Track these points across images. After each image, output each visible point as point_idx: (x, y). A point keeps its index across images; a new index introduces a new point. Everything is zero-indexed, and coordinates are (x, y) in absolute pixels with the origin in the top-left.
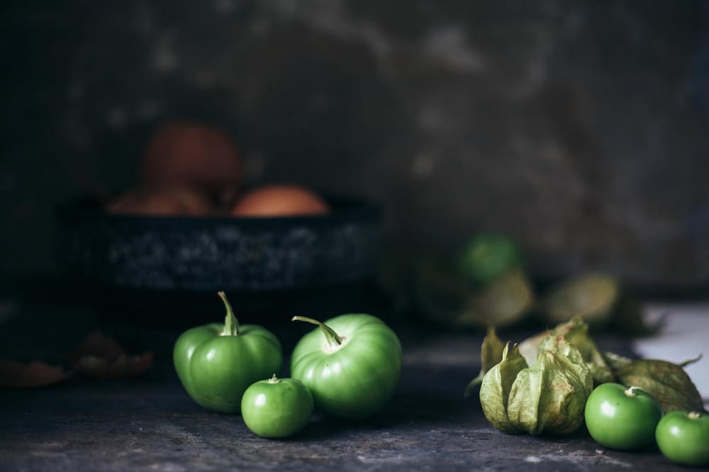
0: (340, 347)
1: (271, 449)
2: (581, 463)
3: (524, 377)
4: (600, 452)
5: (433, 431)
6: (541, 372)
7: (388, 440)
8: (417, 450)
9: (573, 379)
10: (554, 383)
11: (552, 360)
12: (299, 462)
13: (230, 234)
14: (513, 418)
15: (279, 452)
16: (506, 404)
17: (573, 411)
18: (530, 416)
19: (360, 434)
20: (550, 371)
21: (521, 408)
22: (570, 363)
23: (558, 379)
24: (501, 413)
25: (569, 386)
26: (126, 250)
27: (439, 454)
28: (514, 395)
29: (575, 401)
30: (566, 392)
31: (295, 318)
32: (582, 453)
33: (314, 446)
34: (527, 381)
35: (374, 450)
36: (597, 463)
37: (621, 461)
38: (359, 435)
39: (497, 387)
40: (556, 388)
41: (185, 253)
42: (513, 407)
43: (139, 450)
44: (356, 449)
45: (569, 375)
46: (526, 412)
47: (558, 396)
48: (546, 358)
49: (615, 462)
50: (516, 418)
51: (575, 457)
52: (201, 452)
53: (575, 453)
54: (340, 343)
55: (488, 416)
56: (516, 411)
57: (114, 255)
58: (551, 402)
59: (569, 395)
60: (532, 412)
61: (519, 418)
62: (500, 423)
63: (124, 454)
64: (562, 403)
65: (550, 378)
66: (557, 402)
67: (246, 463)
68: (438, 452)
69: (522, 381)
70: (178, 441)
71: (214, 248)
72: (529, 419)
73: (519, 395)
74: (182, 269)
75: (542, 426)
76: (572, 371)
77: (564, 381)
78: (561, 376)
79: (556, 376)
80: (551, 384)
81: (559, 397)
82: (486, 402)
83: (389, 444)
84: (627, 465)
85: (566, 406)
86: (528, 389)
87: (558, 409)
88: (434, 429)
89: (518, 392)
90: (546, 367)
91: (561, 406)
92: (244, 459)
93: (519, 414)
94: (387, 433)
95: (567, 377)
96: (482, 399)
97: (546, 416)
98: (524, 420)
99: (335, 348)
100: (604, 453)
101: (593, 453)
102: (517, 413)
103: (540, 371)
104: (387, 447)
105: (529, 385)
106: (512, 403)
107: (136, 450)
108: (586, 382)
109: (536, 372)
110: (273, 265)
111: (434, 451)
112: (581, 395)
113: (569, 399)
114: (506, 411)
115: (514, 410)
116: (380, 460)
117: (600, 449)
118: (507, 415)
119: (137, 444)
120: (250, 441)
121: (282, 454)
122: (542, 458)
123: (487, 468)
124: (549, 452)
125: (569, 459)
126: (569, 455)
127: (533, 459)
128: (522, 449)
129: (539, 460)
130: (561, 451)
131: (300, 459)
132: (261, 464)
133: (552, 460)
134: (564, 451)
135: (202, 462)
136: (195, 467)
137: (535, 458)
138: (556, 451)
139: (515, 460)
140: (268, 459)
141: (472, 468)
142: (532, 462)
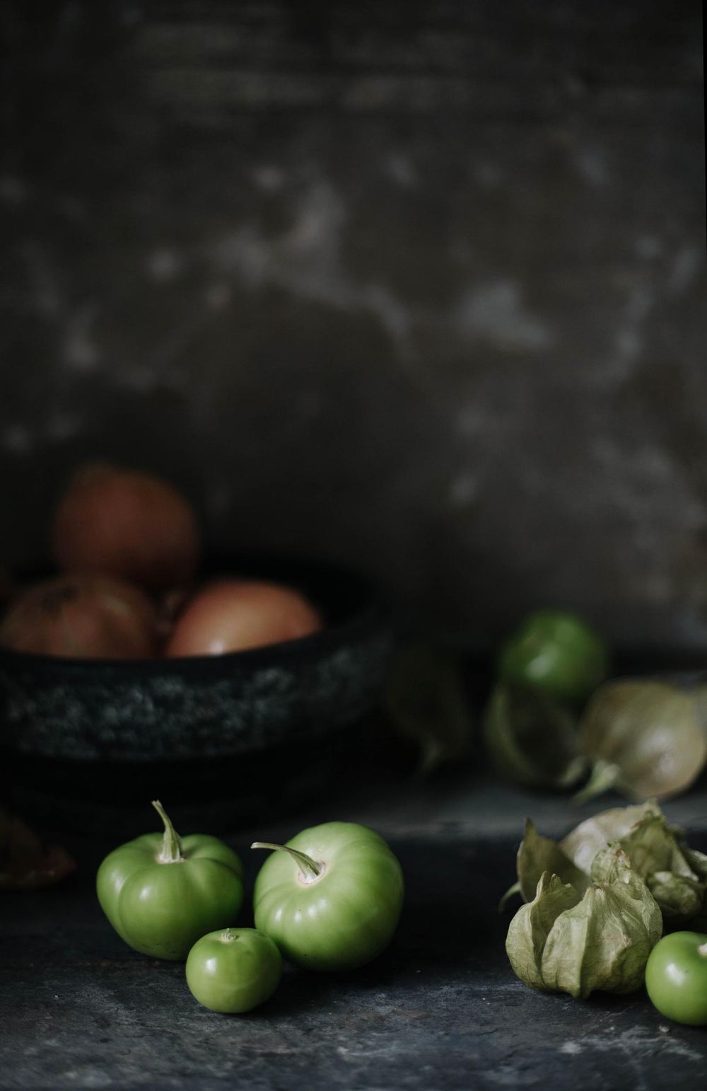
0: (318, 879)
1: (226, 1034)
2: (635, 1052)
3: (563, 926)
4: (664, 1030)
5: (446, 989)
6: (586, 920)
7: (383, 1011)
8: (418, 1031)
9: (633, 924)
10: (604, 933)
11: (603, 899)
12: (259, 1061)
13: (171, 687)
14: (550, 981)
15: (235, 1038)
16: (539, 961)
17: (630, 971)
18: (571, 981)
19: (346, 997)
20: (600, 916)
21: (559, 970)
22: (629, 899)
23: (610, 928)
24: (534, 972)
25: (625, 937)
26: (31, 707)
27: (447, 1038)
28: (550, 951)
29: (633, 957)
30: (620, 948)
31: (255, 845)
32: (639, 1033)
33: (283, 1026)
34: (567, 930)
35: (362, 1030)
36: (656, 1053)
37: (690, 1048)
38: (345, 1001)
39: (526, 940)
40: (607, 941)
41: (111, 714)
42: (549, 967)
43: (52, 1043)
44: (338, 1031)
45: (626, 919)
46: (565, 975)
47: (609, 952)
48: (594, 896)
49: (682, 1051)
50: (553, 980)
51: (629, 1040)
52: (134, 1044)
53: (631, 1032)
54: (317, 873)
55: (518, 973)
56: (553, 972)
57: (15, 714)
58: (599, 961)
59: (625, 951)
60: (573, 975)
61: (557, 982)
62: (533, 983)
63: (32, 1050)
64: (614, 963)
65: (599, 926)
66: (607, 960)
67: (191, 1066)
68: (447, 1034)
69: (561, 932)
70: (104, 1022)
71: (150, 706)
72: (569, 983)
73: (556, 953)
74: (108, 735)
75: (588, 993)
76: (631, 909)
77: (618, 930)
78: (614, 922)
79: (607, 923)
80: (600, 934)
81: (611, 954)
82: (514, 956)
83: (382, 1019)
84: (696, 1056)
85: (620, 965)
86: (569, 943)
87: (609, 971)
88: (447, 984)
89: (555, 947)
90: (593, 911)
91: (613, 966)
92: (188, 1057)
93: (557, 977)
94: (383, 995)
95: (624, 923)
96: (509, 951)
97: (592, 981)
98: (563, 984)
99: (310, 880)
100: (669, 1033)
101: (654, 1033)
102: (554, 974)
103: (586, 916)
104: (380, 1024)
105: (570, 937)
106: (547, 961)
107: (48, 1042)
108: (651, 925)
109: (580, 917)
110: (234, 722)
111: (442, 1033)
112: (642, 947)
113: (624, 956)
114: (540, 971)
115: (550, 972)
116: (367, 1054)
117: (665, 1025)
118: (542, 976)
119: (50, 1029)
120: (199, 1019)
121: (239, 1046)
122: (583, 1045)
123: (507, 1069)
124: (595, 1032)
125: (620, 1045)
126: (622, 1037)
127: (570, 1048)
128: (559, 1026)
129: (579, 1048)
130: (612, 1028)
131: (263, 1055)
132: (210, 1067)
133: (597, 1048)
134: (615, 1029)
135: (133, 1064)
136: (123, 1076)
137: (575, 1046)
138: (606, 1028)
139: (547, 1049)
140: (220, 1057)
141: (487, 1069)
142: (569, 1055)
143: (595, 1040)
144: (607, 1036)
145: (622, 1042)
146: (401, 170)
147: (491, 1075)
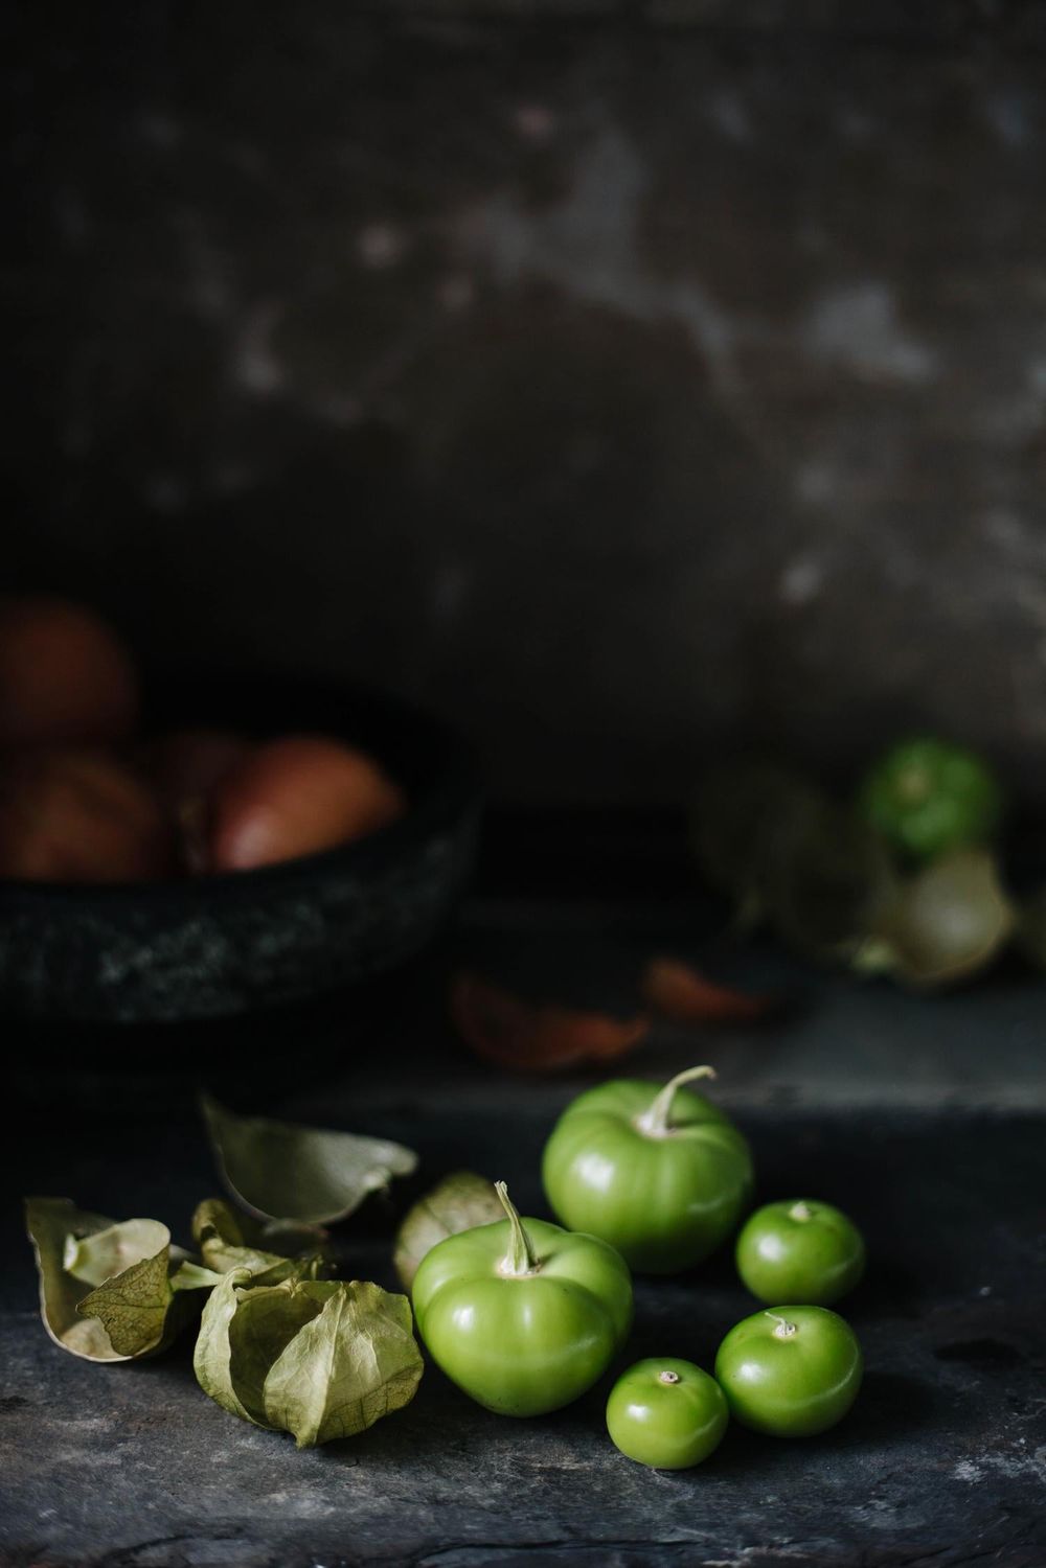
122: (983, 1467)
123: (882, 1505)
124: (999, 1447)
125: (1035, 1469)
126: (1036, 1455)
127: (966, 1471)
128: (949, 1434)
129: (978, 1473)
130: (1022, 1441)
131: (542, 1471)
132: (470, 1490)
133: (1003, 1472)
134: (1027, 1442)
135: (364, 1482)
136: (351, 1501)
137: (972, 1469)
138: (1014, 1440)
139: (934, 1473)
140: (483, 1474)
141: (853, 1503)
142: (965, 1482)
143: (999, 1460)
144: (1015, 1454)
145: (1037, 1464)
146: (730, 116)
147: (859, 1513)
